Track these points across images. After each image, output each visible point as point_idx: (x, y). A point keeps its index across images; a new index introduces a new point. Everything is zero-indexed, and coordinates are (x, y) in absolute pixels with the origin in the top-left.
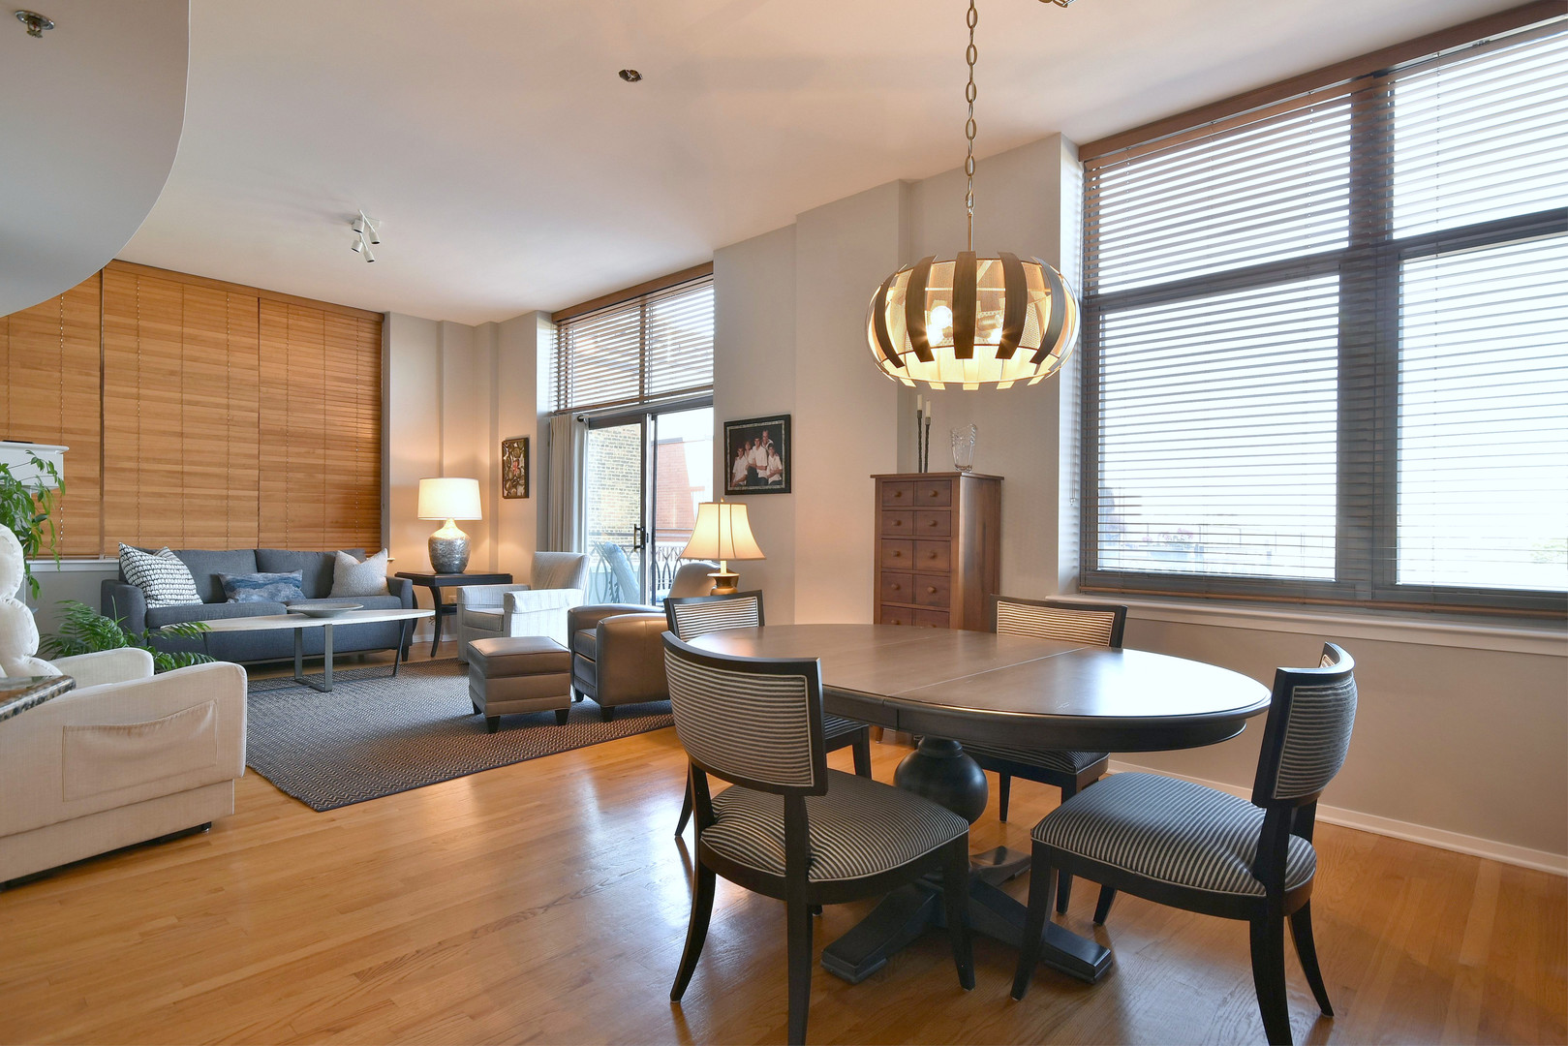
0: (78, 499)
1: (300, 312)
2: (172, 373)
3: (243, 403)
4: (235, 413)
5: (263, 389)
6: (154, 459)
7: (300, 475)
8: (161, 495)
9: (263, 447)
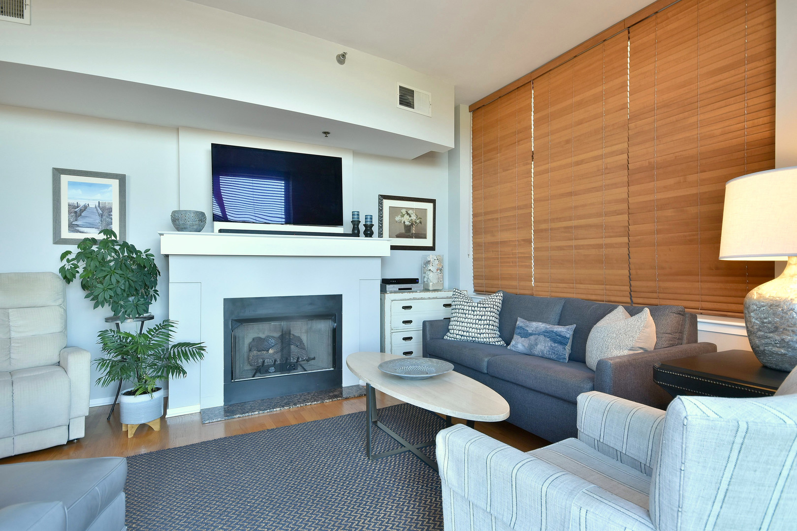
0: (522, 255)
1: (670, 14)
2: (568, 142)
3: (615, 148)
4: (609, 160)
5: (632, 125)
6: (557, 219)
7: (669, 213)
8: (561, 248)
9: (632, 188)
